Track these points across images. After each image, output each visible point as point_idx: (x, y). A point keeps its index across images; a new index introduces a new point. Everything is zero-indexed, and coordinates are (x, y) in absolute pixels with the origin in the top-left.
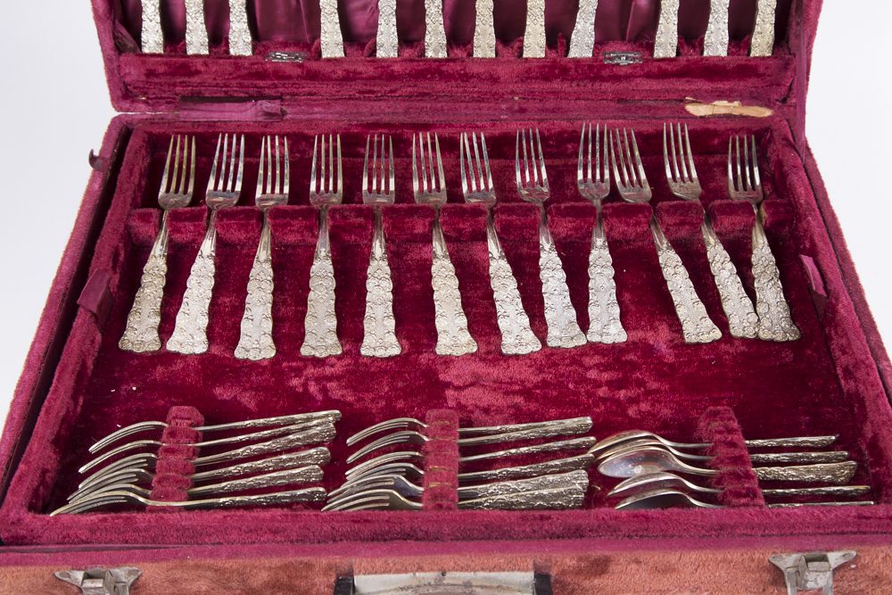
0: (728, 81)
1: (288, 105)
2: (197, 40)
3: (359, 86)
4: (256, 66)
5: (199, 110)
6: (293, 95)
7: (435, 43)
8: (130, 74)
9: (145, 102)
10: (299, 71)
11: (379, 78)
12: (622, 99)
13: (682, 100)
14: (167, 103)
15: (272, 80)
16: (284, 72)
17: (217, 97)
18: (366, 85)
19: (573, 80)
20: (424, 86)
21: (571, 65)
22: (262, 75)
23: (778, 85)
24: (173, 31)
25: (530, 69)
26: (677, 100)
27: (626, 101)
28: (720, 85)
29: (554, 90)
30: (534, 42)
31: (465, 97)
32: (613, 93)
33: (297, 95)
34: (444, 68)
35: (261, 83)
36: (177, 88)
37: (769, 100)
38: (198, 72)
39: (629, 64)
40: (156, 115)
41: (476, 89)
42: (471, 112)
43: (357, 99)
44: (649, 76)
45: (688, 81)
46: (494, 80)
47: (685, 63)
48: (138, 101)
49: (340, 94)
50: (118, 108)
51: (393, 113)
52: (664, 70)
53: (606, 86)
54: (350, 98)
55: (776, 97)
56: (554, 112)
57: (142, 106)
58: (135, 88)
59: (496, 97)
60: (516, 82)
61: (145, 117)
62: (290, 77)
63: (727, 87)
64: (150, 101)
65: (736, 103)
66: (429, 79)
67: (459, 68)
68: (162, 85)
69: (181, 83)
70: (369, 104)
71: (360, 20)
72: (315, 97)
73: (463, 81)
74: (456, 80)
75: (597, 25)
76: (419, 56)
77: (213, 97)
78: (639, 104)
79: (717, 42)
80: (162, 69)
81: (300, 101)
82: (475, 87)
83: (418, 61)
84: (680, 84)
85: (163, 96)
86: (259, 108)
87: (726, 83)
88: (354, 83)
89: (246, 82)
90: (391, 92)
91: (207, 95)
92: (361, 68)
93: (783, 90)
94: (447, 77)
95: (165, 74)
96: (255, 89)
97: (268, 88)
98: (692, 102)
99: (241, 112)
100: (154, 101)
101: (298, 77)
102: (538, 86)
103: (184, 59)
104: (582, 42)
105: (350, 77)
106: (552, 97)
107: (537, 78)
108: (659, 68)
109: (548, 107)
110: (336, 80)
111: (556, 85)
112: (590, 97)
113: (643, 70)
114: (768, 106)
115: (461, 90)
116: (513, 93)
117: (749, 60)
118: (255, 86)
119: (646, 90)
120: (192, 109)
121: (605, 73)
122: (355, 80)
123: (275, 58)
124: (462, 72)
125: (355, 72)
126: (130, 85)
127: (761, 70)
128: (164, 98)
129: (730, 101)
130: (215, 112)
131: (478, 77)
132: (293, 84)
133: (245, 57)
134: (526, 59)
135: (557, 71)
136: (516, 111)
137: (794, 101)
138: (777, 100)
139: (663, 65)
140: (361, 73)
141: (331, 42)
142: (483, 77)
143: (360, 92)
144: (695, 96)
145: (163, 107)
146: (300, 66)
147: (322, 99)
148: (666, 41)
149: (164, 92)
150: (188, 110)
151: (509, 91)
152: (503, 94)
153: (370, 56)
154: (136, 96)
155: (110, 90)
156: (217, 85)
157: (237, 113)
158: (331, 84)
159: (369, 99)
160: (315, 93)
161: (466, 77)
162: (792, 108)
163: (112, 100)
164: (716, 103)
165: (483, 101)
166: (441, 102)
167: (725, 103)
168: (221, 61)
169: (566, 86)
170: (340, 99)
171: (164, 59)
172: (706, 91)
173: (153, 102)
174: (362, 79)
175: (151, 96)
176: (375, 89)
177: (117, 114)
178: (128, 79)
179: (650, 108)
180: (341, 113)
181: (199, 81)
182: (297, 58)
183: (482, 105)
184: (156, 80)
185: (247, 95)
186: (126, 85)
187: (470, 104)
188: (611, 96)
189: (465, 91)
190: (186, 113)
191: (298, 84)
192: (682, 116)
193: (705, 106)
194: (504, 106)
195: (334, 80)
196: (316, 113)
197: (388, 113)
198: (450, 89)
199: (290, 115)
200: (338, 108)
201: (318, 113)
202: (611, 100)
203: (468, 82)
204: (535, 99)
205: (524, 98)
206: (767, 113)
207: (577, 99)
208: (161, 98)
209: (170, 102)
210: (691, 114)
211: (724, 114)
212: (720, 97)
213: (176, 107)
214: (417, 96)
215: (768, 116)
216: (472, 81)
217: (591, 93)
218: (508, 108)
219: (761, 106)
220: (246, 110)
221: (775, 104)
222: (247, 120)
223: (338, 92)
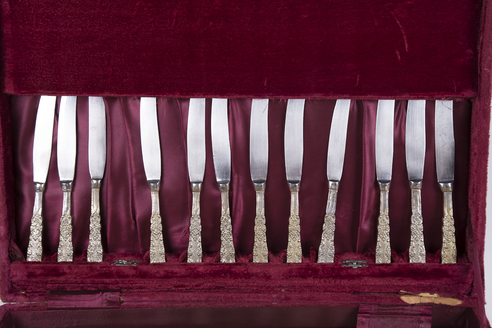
1: (125, 296)
2: (65, 252)
3: (175, 281)
4: (105, 269)
5: (62, 300)
6: (129, 288)
7: (227, 253)
8: (16, 275)
9: (24, 295)
10: (133, 272)
11: (189, 276)
12: (356, 292)
13: (398, 293)
14: (39, 295)
15: (115, 278)
16: (124, 273)
17: (75, 291)
18: (179, 281)
19: (321, 277)
20: (220, 281)
21: (320, 268)
22: (109, 275)
23: (464, 283)
24: (50, 245)
25: (291, 270)
26: (394, 293)
27: (358, 292)
28: (423, 283)
29: (308, 285)
30: (294, 252)
31: (248, 289)
32: (349, 287)
33: (131, 288)
34: (233, 270)
35: (107, 280)
36: (48, 285)
37: (459, 293)
38: (64, 274)
39: (359, 267)
40: (31, 304)
41: (255, 284)
42: (252, 300)
43: (173, 291)
44: (373, 275)
45: (400, 279)
46: (268, 277)
47: (397, 267)
48: (19, 295)
49: (161, 288)
50: (3, 301)
51: (198, 301)
52: (383, 272)
53: (344, 282)
54: (168, 290)
55: (463, 292)
56: (310, 300)
57: (22, 298)
58: (18, 285)
59: (269, 290)
60: (282, 279)
61: (23, 305)
62: (127, 276)
63: (428, 284)
65: (436, 295)
66: (223, 277)
67: (243, 270)
68: (37, 283)
69: (51, 281)
70: (181, 295)
71: (177, 238)
72: (144, 290)
73: (246, 278)
74: (241, 278)
75: (336, 241)
76: (216, 262)
77: (73, 291)
78: (368, 295)
79: (418, 252)
80: (39, 272)
81: (134, 292)
82: (254, 282)
83: (215, 265)
84: (396, 282)
85: (38, 290)
86: (104, 298)
87: (427, 281)
88: (171, 280)
89: (96, 280)
90: (197, 286)
91: (68, 289)
92: (176, 270)
93: (467, 287)
94: (235, 276)
95: (41, 275)
96: (103, 285)
97: (112, 284)
98: (405, 294)
99: (92, 300)
100: (31, 294)
101: (133, 276)
102: (298, 282)
103: (55, 265)
104: (327, 252)
105: (169, 275)
106: (308, 290)
107: (297, 276)
108: (379, 269)
109: (305, 296)
111: (310, 281)
112: (334, 290)
113: (369, 271)
114: (458, 298)
115: (245, 284)
116: (281, 287)
117: (441, 266)
118: (103, 283)
119: (372, 286)
120: (57, 300)
121: (343, 273)
122: (172, 278)
123: (118, 263)
124: (246, 272)
125: (172, 272)
126: (15, 283)
127: (450, 273)
128: (38, 292)
129: (431, 293)
130: (73, 301)
131: (256, 275)
132: (129, 281)
133: (97, 263)
134: (289, 263)
135: (310, 272)
136: (283, 300)
137: (476, 294)
138: (464, 294)
139: (382, 268)
140: (176, 273)
141: (157, 252)
142: (260, 275)
143: (175, 286)
144: (406, 290)
145: (37, 298)
146: (135, 268)
147: (148, 291)
148: (383, 252)
149: (39, 288)
150: (54, 300)
151: (278, 285)
152: (274, 287)
153: (183, 262)
154: (18, 291)
156: (76, 283)
157: (89, 301)
158: (155, 280)
159: (181, 291)
160: (144, 288)
161: (248, 276)
162: (475, 300)
164: (421, 294)
165: (260, 292)
166: (231, 293)
167: (428, 294)
168: (81, 266)
169: (316, 282)
170: (161, 291)
171: (42, 265)
172: (414, 286)
173: (30, 295)
174: (177, 277)
175: (29, 291)
176: (186, 284)
177: (3, 304)
178: (14, 279)
179: (376, 298)
180: (162, 300)
181: (64, 280)
182: (133, 263)
183: (259, 295)
184: (34, 280)
185: (96, 289)
186: (12, 283)
187: (251, 294)
188: (348, 290)
189: (248, 286)
190: (52, 302)
191: (133, 281)
192: (398, 304)
193: (414, 297)
194: (274, 296)
195: (158, 278)
196: (144, 301)
197: (194, 301)
198: (237, 284)
199: (125, 303)
200: (160, 297)
201: (146, 301)
202: (348, 292)
203: (250, 278)
204: (296, 291)
205: (288, 291)
206: (459, 302)
207: (325, 291)
208: (36, 292)
209: (42, 294)
210: (405, 303)
211: (429, 303)
212: (424, 291)
213: (46, 298)
214: (215, 289)
215: (459, 305)
216: (252, 278)
217: (334, 287)
218: (277, 298)
219: (453, 297)
220: (95, 299)
221: (463, 297)
222: (95, 306)
223: (160, 286)
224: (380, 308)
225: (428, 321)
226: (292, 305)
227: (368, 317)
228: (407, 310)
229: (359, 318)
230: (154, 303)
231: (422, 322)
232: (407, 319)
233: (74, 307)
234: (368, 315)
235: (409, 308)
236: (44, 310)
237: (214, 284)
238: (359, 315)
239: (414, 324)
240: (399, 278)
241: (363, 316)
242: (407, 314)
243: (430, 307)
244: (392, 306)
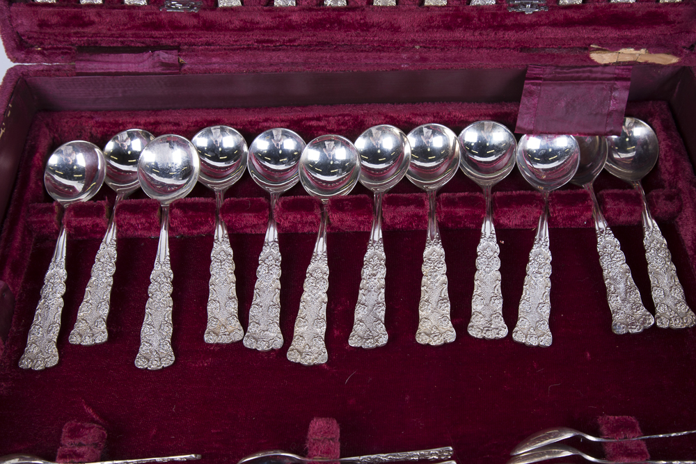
0: (636, 29)
1: (185, 56)
3: (257, 35)
4: (151, 17)
5: (95, 61)
6: (191, 44)
8: (22, 24)
9: (39, 53)
10: (194, 21)
11: (277, 28)
12: (525, 47)
13: (587, 48)
14: (63, 53)
15: (168, 30)
16: (180, 23)
17: (114, 47)
18: (264, 35)
19: (475, 29)
20: (323, 35)
21: (474, 13)
22: (158, 25)
23: (688, 32)
25: (432, 17)
26: (581, 48)
27: (528, 48)
28: (627, 33)
29: (456, 39)
31: (365, 46)
32: (516, 42)
33: (194, 44)
34: (343, 18)
35: (157, 33)
36: (72, 39)
37: (676, 47)
38: (92, 23)
39: (534, 12)
40: (52, 66)
41: (376, 39)
42: (372, 62)
43: (255, 49)
44: (555, 24)
45: (594, 29)
46: (395, 29)
47: (592, 11)
48: (33, 52)
49: (238, 43)
50: (14, 59)
51: (292, 63)
53: (511, 35)
54: (249, 48)
55: (683, 44)
56: (456, 61)
57: (38, 57)
59: (396, 46)
60: (417, 31)
61: (41, 68)
62: (185, 28)
63: (634, 35)
64: (45, 52)
65: (643, 51)
66: (328, 29)
67: (358, 18)
68: (56, 36)
69: (75, 33)
70: (268, 54)
72: (213, 47)
73: (362, 31)
74: (356, 29)
76: (317, 5)
77: (110, 47)
78: (542, 52)
80: (54, 20)
81: (198, 51)
82: (375, 36)
83: (317, 10)
84: (585, 33)
85: (60, 46)
86: (156, 59)
87: (634, 31)
88: (251, 33)
89: (142, 33)
90: (290, 41)
91: (104, 45)
92: (258, 18)
94: (348, 27)
95: (58, 25)
96: (152, 40)
97: (164, 38)
98: (598, 49)
99: (139, 63)
100: (50, 51)
101: (194, 27)
102: (439, 35)
103: (76, 10)
105: (247, 27)
106: (454, 46)
107: (439, 27)
108: (565, 16)
109: (450, 56)
110: (233, 30)
111: (458, 34)
112: (492, 45)
113: (548, 18)
114: (675, 54)
115: (361, 39)
117: (659, 7)
118: (151, 37)
119: (551, 38)
120: (89, 61)
121: (508, 22)
122: (252, 30)
123: (170, 7)
124: (362, 22)
125: (252, 23)
126: (24, 36)
127: (671, 17)
128: (60, 48)
129: (637, 49)
130: (111, 63)
131: (378, 26)
132: (189, 35)
133: (139, 7)
134: (428, 7)
135: (459, 20)
136: (417, 61)
138: (684, 47)
139: (570, 13)
140: (258, 23)
142: (383, 26)
143: (258, 42)
144: (600, 44)
145: (60, 58)
146: (196, 16)
147: (219, 50)
149: (60, 42)
150: (85, 61)
151: (410, 40)
152: (404, 43)
153: (267, 5)
154: (32, 46)
155: (4, 41)
156: (112, 36)
157: (135, 63)
158: (228, 34)
159: (268, 49)
160: (213, 43)
161: (366, 27)
163: (7, 50)
164: (623, 50)
165: (382, 50)
166: (340, 51)
167: (632, 50)
168: (115, 11)
169: (468, 36)
170: (238, 49)
171: (56, 9)
172: (612, 39)
173: (47, 54)
174: (260, 29)
175: (46, 47)
176: (274, 38)
177: (12, 65)
178: (21, 30)
179: (553, 55)
180: (240, 62)
181: (93, 32)
182: (192, 7)
183: (382, 54)
184: (49, 30)
185: (144, 45)
186: (20, 36)
187: (370, 54)
188: (514, 44)
189: (365, 41)
190: (82, 64)
191: (195, 34)
192: (585, 64)
193: (609, 54)
194: (404, 56)
195: (231, 30)
196: (214, 63)
197: (287, 63)
198: (349, 38)
199: (189, 66)
200: (237, 58)
201: (216, 62)
202: (514, 49)
203: (368, 31)
204: (436, 48)
205: (425, 47)
206: (674, 60)
207: (479, 48)
208: (58, 48)
209: (66, 52)
210: (596, 62)
211: (629, 62)
212: (626, 45)
213: (72, 58)
214: (316, 45)
215: (674, 64)
216: (372, 30)
217: (494, 41)
218: (408, 58)
219: (668, 53)
220: (144, 61)
221: (682, 52)
222: (145, 71)
223: (237, 41)
224: (558, 70)
225: (626, 88)
226: (430, 68)
227: (540, 84)
228: (596, 72)
229: (526, 87)
230: (228, 67)
231: (615, 89)
232: (595, 87)
233: (114, 71)
234: (540, 82)
235: (599, 69)
236: (72, 76)
237: (315, 38)
238: (526, 82)
239: (605, 93)
240: (593, 27)
241: (533, 84)
242: (595, 79)
243: (631, 67)
244: (576, 67)
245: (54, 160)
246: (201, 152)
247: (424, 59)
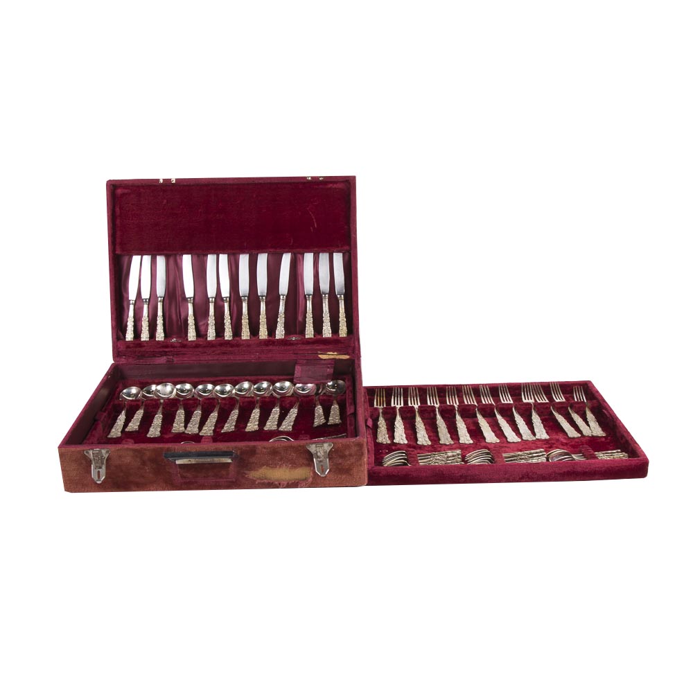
1: (175, 358)
2: (145, 336)
3: (200, 349)
4: (165, 344)
6: (177, 354)
7: (228, 335)
9: (125, 358)
10: (179, 345)
11: (208, 346)
13: (317, 353)
15: (171, 348)
16: (175, 345)
17: (150, 356)
18: (203, 349)
19: (277, 346)
20: (224, 349)
21: (276, 341)
22: (167, 347)
24: (137, 332)
25: (262, 342)
26: (315, 354)
27: (296, 353)
28: (329, 347)
29: (270, 349)
30: (263, 333)
31: (239, 353)
32: (292, 350)
33: (179, 354)
34: (231, 343)
35: (167, 350)
36: (136, 353)
37: (347, 352)
38: (144, 347)
39: (296, 340)
40: (127, 362)
42: (241, 359)
43: (200, 355)
44: (303, 343)
45: (318, 346)
46: (249, 346)
47: (316, 339)
49: (194, 353)
50: (115, 360)
51: (213, 360)
52: (309, 342)
53: (289, 348)
54: (198, 355)
57: (123, 359)
58: (121, 353)
59: (250, 353)
60: (256, 347)
61: (124, 363)
62: (176, 347)
65: (336, 353)
66: (225, 347)
67: (236, 343)
68: (131, 352)
69: (138, 350)
70: (204, 357)
71: (202, 328)
72: (185, 355)
74: (235, 347)
75: (285, 327)
76: (222, 339)
78: (302, 355)
79: (327, 332)
80: (131, 345)
81: (180, 356)
82: (242, 349)
83: (222, 341)
84: (316, 347)
85: (131, 355)
86: (165, 359)
87: (331, 346)
89: (161, 350)
90: (212, 352)
91: (147, 355)
93: (351, 348)
94: (233, 347)
95: (133, 348)
96: (164, 352)
97: (169, 352)
98: (321, 354)
101: (179, 347)
102: (264, 348)
103: (140, 342)
104: (280, 333)
105: (198, 347)
106: (270, 353)
107: (264, 345)
108: (306, 341)
110: (192, 347)
111: (271, 347)
113: (301, 342)
114: (347, 355)
115: (237, 350)
116: (256, 352)
117: (338, 338)
119: (304, 349)
121: (289, 343)
123: (172, 340)
124: (238, 344)
125: (200, 345)
126: (120, 351)
127: (344, 342)
129: (333, 353)
132: (177, 350)
133: (161, 341)
134: (260, 339)
135: (271, 343)
138: (350, 352)
139: (308, 340)
140: (202, 346)
141: (192, 335)
143: (201, 353)
144: (321, 352)
145: (131, 360)
146: (180, 343)
147: (188, 355)
148: (310, 332)
150: (140, 360)
151: (254, 351)
153: (205, 340)
154: (122, 356)
156: (151, 351)
158: (191, 349)
159: (204, 355)
160: (185, 353)
161: (239, 346)
163: (113, 355)
164: (329, 353)
165: (245, 354)
166: (230, 355)
167: (331, 353)
168: (153, 343)
169: (274, 347)
170: (194, 355)
171: (133, 343)
172: (325, 349)
173: (127, 358)
177: (114, 362)
178: (119, 349)
179: (305, 356)
180: (194, 360)
181: (144, 350)
182: (179, 340)
183: (245, 356)
184: (129, 350)
185: (161, 355)
186: (118, 351)
187: (240, 356)
191: (179, 350)
192: (318, 359)
193: (325, 355)
196: (185, 361)
197: (211, 360)
198: (233, 350)
199: (176, 361)
200: (193, 358)
204: (264, 353)
205: (260, 353)
209: (133, 357)
210: (321, 359)
211: (333, 358)
212: (330, 351)
213: (135, 359)
214: (222, 353)
215: (347, 358)
216: (241, 347)
217: (284, 351)
218: (254, 357)
219: (345, 354)
221: (350, 354)
224: (308, 361)
225: (332, 368)
227: (301, 366)
228: (322, 362)
229: (296, 367)
230: (190, 362)
231: (329, 367)
232: (321, 366)
236: (134, 365)
237: (221, 351)
238: (296, 365)
241: (299, 365)
242: (321, 364)
243: (334, 361)
244: (314, 360)
245: (125, 391)
246: (177, 390)
247: (259, 358)
